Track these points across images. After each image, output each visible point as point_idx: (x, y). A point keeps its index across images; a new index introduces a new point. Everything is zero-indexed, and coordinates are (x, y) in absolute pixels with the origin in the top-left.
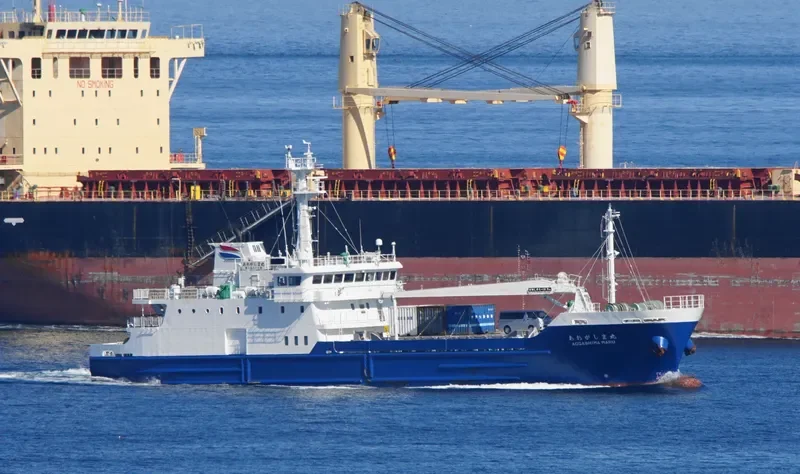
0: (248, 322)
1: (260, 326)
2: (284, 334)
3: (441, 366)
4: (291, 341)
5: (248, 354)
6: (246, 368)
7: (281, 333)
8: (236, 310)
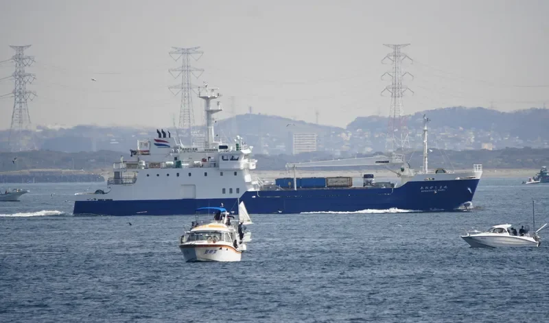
2: (223, 187)
8: (188, 174)
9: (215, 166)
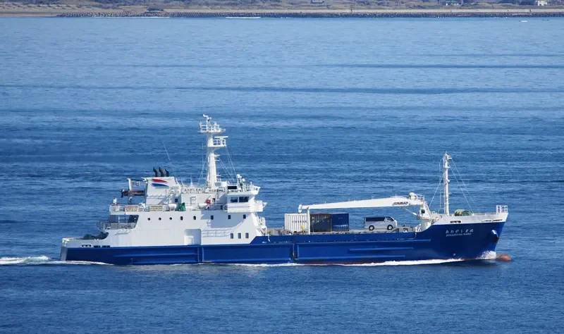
0: (203, 224)
1: (212, 227)
2: (231, 232)
3: (351, 250)
4: (236, 236)
5: (202, 244)
6: (201, 253)
7: (229, 231)
8: (193, 218)
9: (222, 208)
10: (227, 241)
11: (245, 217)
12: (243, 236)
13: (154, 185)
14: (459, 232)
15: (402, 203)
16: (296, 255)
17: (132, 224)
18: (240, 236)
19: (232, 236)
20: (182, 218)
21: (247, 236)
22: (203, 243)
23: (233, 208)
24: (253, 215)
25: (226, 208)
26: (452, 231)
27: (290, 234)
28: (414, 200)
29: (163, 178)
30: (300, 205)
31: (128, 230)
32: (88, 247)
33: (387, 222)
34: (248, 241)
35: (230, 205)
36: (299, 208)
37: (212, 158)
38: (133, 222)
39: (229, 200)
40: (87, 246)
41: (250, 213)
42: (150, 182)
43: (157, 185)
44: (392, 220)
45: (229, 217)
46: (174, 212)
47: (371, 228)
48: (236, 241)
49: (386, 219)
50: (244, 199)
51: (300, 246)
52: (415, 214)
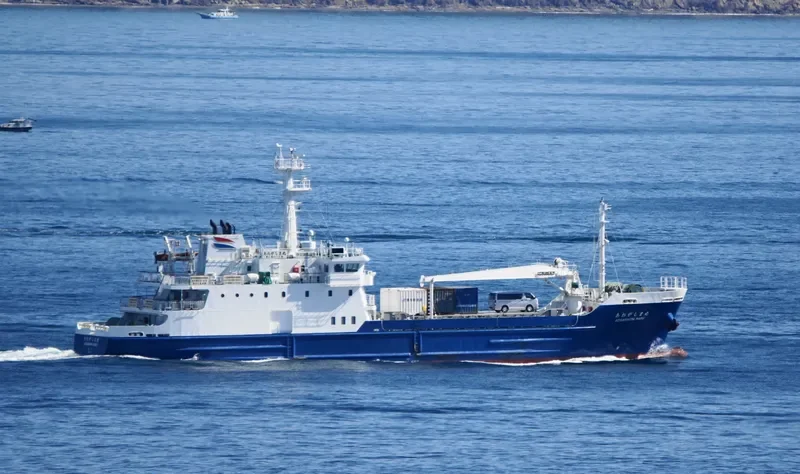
1: (305, 311)
3: (493, 341)
4: (338, 321)
5: (293, 333)
6: (292, 345)
10: (327, 328)
11: (351, 293)
12: (349, 321)
13: (217, 246)
14: (632, 316)
15: (547, 274)
16: (419, 349)
17: (199, 303)
18: (344, 320)
19: (333, 321)
20: (266, 295)
21: (354, 320)
22: (295, 331)
23: (337, 280)
24: (362, 292)
25: (328, 281)
26: (624, 315)
27: (409, 319)
28: (562, 270)
29: (227, 236)
30: (423, 277)
31: (195, 312)
32: (138, 336)
33: (526, 301)
34: (354, 329)
35: (333, 275)
36: (421, 280)
37: (292, 207)
38: (201, 299)
39: (332, 269)
40: (135, 334)
41: (358, 288)
42: (211, 243)
43: (221, 245)
44: (532, 298)
45: (330, 293)
46: (256, 285)
47: (505, 309)
48: (339, 329)
49: (524, 297)
50: (353, 268)
51: (423, 334)
52: (561, 289)
